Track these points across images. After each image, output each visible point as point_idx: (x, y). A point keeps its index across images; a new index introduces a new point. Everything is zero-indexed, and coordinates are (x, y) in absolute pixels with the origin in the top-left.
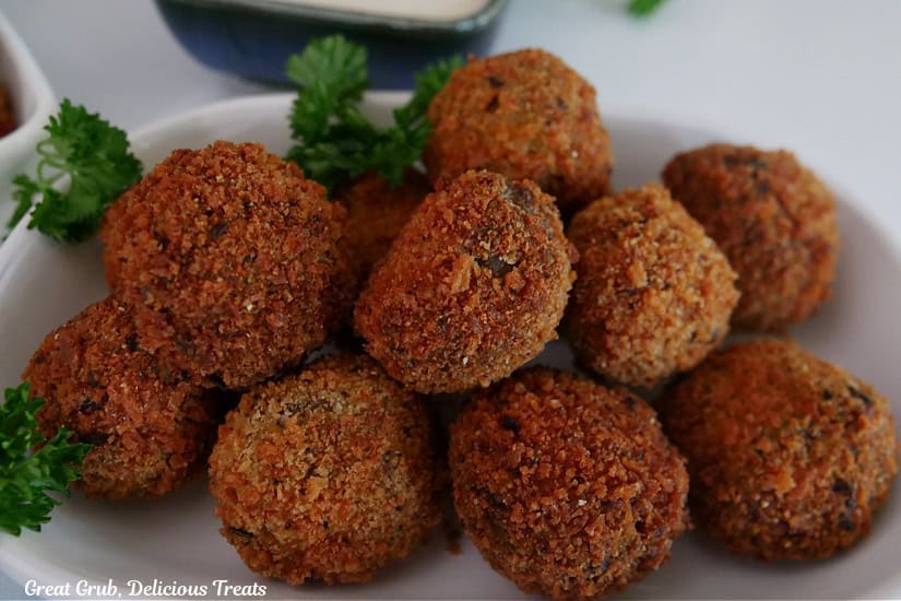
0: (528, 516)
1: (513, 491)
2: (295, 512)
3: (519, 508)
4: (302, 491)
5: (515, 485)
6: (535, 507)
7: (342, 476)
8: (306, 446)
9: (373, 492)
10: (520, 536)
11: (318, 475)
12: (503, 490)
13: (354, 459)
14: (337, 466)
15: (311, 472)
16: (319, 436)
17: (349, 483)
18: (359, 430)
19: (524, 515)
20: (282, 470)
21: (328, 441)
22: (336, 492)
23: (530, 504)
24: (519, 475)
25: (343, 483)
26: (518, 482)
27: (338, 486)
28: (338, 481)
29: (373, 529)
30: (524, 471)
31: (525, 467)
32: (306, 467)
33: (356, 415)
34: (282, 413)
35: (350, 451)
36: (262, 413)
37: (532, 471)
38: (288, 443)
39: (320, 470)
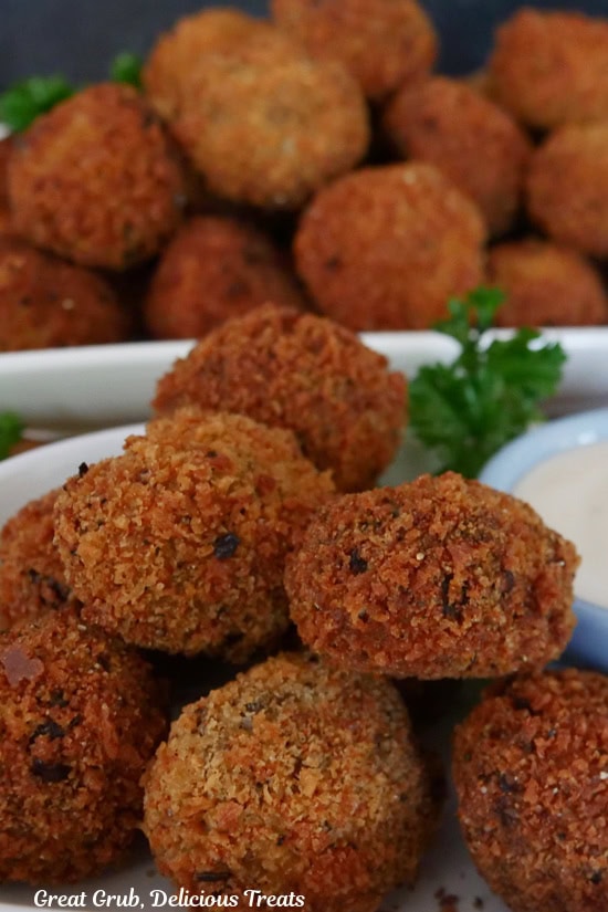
0: (543, 794)
1: (527, 767)
2: (291, 814)
3: (533, 785)
4: (295, 789)
5: (530, 761)
6: (551, 780)
7: (336, 763)
8: (286, 739)
9: (371, 778)
10: (534, 820)
11: (307, 767)
12: (516, 767)
13: (343, 744)
14: (327, 755)
15: (299, 765)
16: (298, 727)
17: (347, 768)
18: (340, 714)
19: (539, 794)
20: (265, 768)
21: (309, 730)
22: (334, 782)
23: (546, 779)
24: (533, 748)
25: (339, 771)
26: (532, 757)
27: (334, 775)
28: (332, 770)
29: (380, 823)
30: (540, 743)
31: (542, 740)
32: (292, 761)
33: (331, 701)
34: (243, 715)
35: (337, 735)
36: (218, 720)
37: (548, 743)
38: (262, 742)
39: (308, 761)
